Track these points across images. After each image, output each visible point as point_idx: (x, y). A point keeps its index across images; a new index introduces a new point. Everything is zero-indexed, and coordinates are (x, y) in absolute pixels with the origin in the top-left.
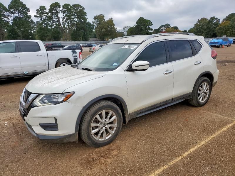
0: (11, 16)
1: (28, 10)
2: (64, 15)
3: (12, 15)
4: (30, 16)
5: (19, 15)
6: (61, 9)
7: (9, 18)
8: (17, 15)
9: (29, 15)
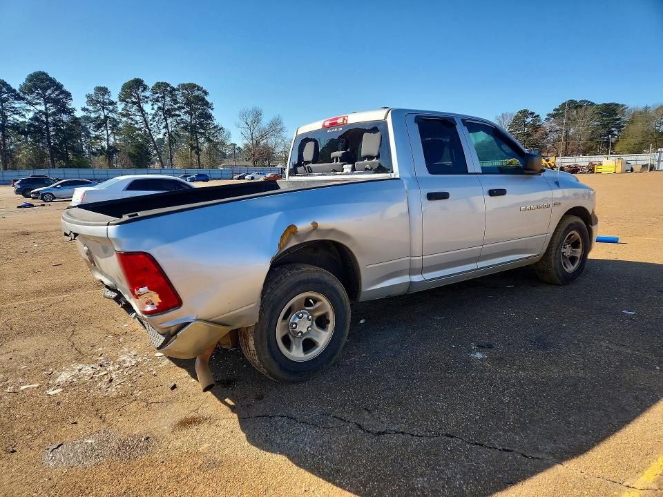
0: (29, 110)
1: (68, 95)
2: (156, 107)
3: (32, 108)
4: (73, 110)
5: (46, 109)
6: (148, 93)
7: (24, 116)
8: (42, 108)
9: (70, 107)
